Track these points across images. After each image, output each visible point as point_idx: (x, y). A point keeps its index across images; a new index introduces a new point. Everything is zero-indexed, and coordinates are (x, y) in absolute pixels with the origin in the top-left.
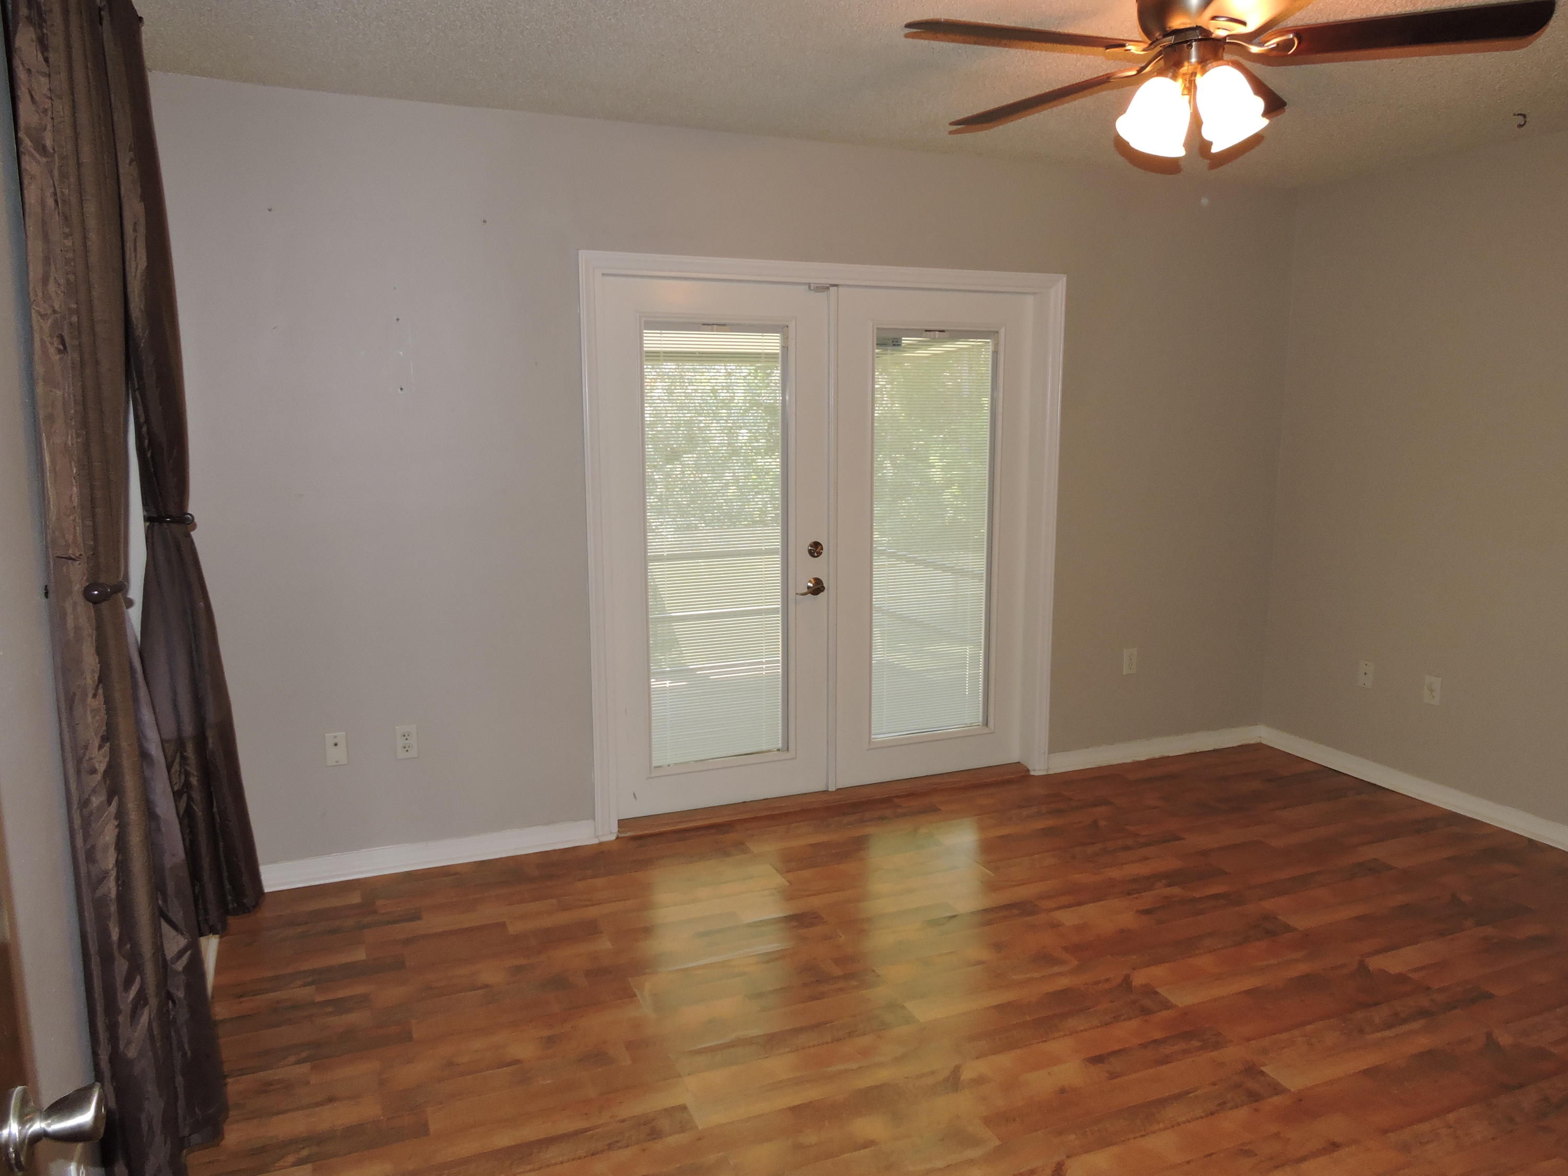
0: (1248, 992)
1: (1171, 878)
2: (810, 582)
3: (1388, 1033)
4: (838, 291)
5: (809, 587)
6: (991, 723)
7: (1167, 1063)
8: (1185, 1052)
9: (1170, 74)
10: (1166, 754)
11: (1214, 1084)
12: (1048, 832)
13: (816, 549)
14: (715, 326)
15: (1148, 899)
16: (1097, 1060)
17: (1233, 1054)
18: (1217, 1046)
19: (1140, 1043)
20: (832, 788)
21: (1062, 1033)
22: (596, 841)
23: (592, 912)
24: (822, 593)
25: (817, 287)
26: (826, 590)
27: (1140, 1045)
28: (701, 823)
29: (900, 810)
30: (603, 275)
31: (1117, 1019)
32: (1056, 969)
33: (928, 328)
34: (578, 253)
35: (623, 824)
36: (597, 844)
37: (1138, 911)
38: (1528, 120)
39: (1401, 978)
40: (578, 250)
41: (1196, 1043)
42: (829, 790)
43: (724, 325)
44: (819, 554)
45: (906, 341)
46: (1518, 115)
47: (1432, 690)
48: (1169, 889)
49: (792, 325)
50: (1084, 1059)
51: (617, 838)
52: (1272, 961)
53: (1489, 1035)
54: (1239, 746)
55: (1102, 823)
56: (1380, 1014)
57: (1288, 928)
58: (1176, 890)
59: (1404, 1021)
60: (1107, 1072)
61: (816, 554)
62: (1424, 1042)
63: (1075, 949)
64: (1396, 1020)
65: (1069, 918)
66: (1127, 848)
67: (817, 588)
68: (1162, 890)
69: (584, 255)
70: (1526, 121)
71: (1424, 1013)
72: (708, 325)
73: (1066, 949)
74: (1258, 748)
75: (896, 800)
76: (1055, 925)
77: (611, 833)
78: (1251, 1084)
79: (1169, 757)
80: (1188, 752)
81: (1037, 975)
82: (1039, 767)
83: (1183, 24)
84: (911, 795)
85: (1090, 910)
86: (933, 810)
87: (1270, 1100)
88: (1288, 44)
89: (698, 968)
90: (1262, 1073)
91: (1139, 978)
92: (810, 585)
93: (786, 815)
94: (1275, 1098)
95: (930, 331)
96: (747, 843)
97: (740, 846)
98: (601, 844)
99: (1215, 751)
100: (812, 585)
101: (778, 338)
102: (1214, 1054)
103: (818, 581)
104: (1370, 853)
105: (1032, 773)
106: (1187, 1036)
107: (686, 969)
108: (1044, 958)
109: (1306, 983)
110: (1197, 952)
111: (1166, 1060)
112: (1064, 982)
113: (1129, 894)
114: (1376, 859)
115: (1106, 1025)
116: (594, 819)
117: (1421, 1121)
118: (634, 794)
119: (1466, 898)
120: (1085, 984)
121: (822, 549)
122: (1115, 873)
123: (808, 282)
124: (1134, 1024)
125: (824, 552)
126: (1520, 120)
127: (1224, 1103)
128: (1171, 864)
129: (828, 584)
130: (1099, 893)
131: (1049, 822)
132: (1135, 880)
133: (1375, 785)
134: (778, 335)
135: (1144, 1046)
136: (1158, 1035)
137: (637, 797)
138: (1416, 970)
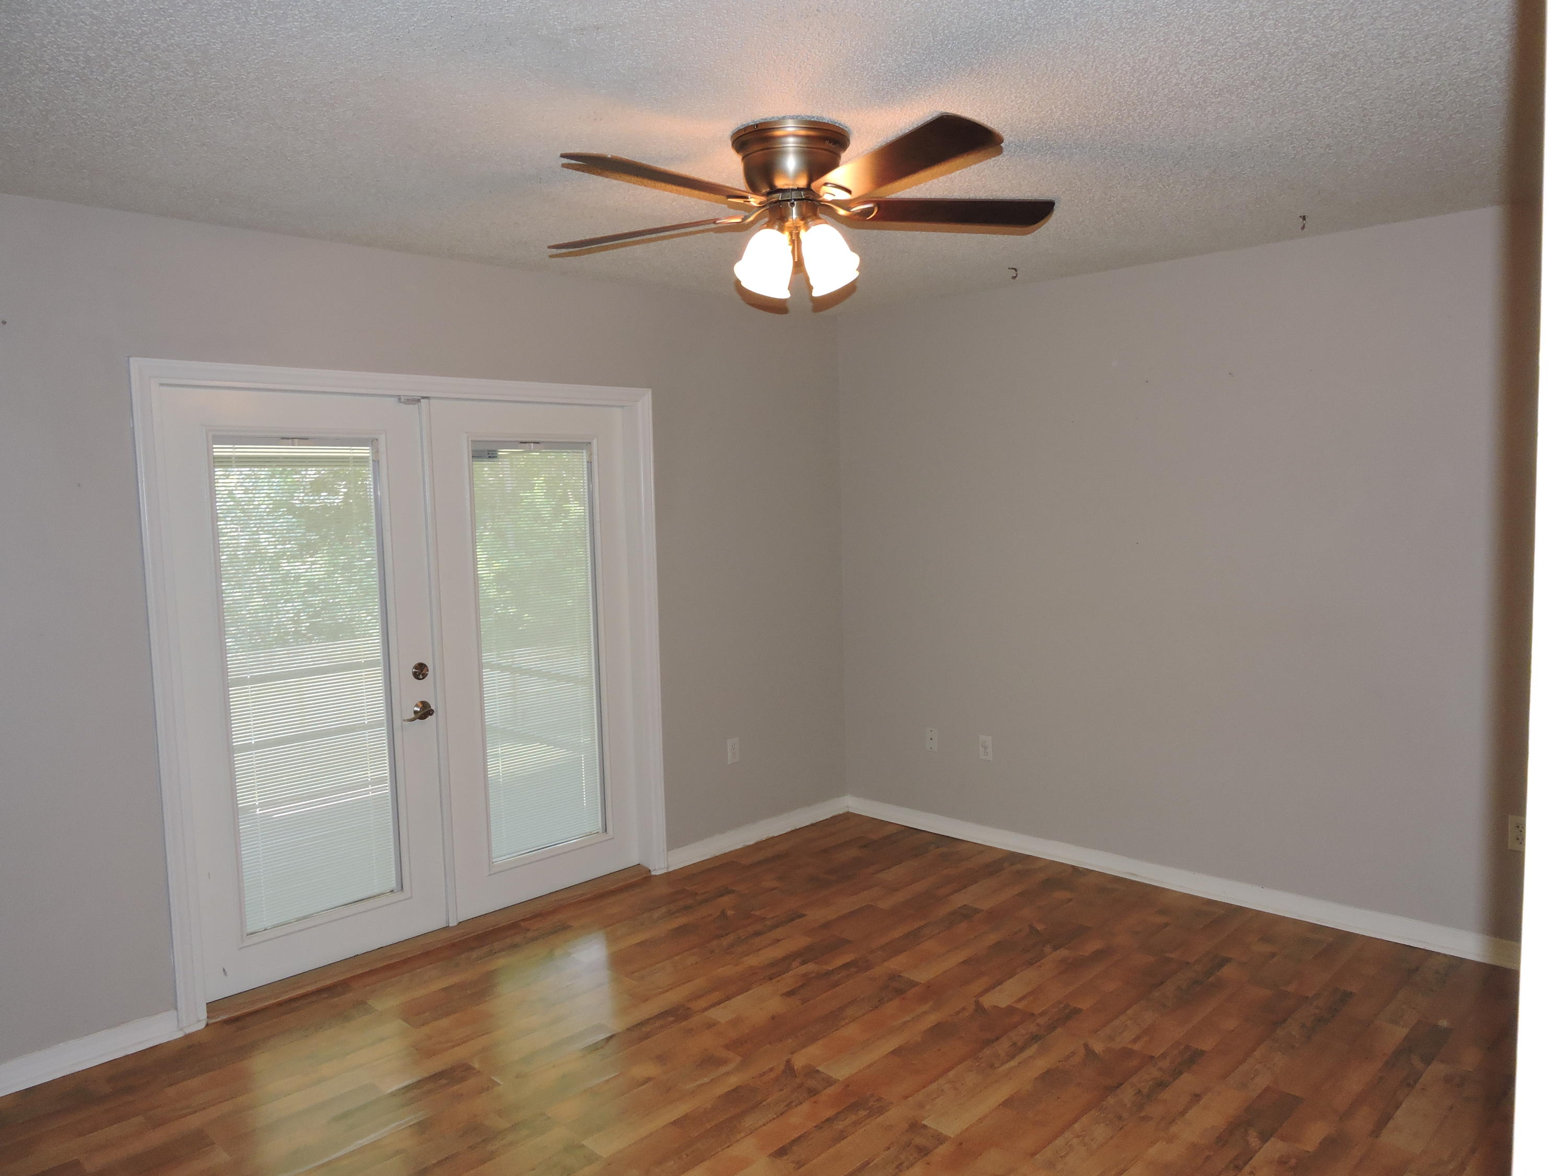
0: (894, 1053)
1: (804, 955)
2: (417, 706)
3: (1013, 1063)
4: (429, 403)
5: (416, 712)
6: (610, 829)
7: (844, 1138)
8: (856, 1124)
9: (777, 227)
10: (771, 835)
11: (889, 1148)
12: (681, 931)
13: (420, 671)
14: (296, 440)
15: (789, 980)
16: (781, 1152)
17: (896, 1115)
18: (881, 1111)
19: (815, 1124)
20: (453, 923)
21: (743, 1134)
22: (180, 1035)
23: (194, 1122)
24: (430, 717)
25: (408, 400)
26: (434, 714)
27: (815, 1127)
28: (310, 989)
29: (529, 935)
30: (162, 385)
31: (789, 1106)
32: (724, 1069)
33: (524, 440)
34: (129, 360)
35: (212, 1007)
36: (182, 1038)
37: (783, 994)
38: (1018, 272)
39: (1010, 1010)
40: (128, 357)
41: (863, 1113)
42: (450, 925)
43: (306, 439)
44: (425, 676)
45: (502, 452)
46: (1012, 268)
47: (985, 748)
48: (804, 967)
49: (382, 438)
50: (770, 1155)
51: (207, 1025)
52: (907, 1018)
53: (1086, 1046)
54: (831, 818)
55: (730, 913)
56: (1003, 1046)
57: (914, 984)
58: (811, 967)
59: (1022, 1049)
60: (793, 1162)
61: (421, 677)
62: (1041, 1064)
63: (732, 1045)
64: (1017, 1049)
65: (722, 1014)
66: (757, 934)
67: (425, 712)
68: (801, 969)
69: (136, 364)
70: (1017, 274)
71: (1034, 1038)
72: (288, 439)
73: (727, 1047)
74: (847, 817)
75: (522, 924)
76: (711, 1025)
77: (199, 1021)
78: (919, 1140)
79: (773, 838)
80: (789, 830)
81: (706, 1080)
82: (660, 865)
83: (786, 185)
84: (539, 915)
85: (739, 1002)
86: (563, 928)
87: (937, 1151)
88: (869, 211)
89: (339, 1159)
90: (925, 1127)
91: (800, 1061)
92: (418, 709)
93: (406, 961)
94: (941, 1147)
95: (525, 443)
96: (370, 1002)
97: (360, 1004)
98: (187, 1037)
99: (812, 825)
100: (419, 710)
101: (368, 451)
102: (880, 1119)
103: (425, 705)
104: (961, 900)
105: (653, 873)
106: (853, 1107)
107: (330, 1162)
108: (709, 1061)
109: (940, 1032)
110: (843, 1023)
111: (841, 1136)
112: (734, 1081)
113: (771, 979)
114: (965, 905)
115: (781, 1114)
116: (176, 1009)
117: (1056, 1137)
118: (224, 970)
119: (1040, 927)
120: (753, 1078)
121: (428, 671)
122: (752, 961)
123: (399, 394)
124: (805, 1107)
125: (430, 673)
126: (1013, 273)
127: (901, 1164)
128: (800, 942)
129: (436, 705)
130: (744, 983)
131: (681, 920)
132: (772, 965)
133: (948, 837)
134: (368, 448)
135: (818, 1127)
136: (830, 1113)
137: (228, 973)
138: (1020, 1000)
